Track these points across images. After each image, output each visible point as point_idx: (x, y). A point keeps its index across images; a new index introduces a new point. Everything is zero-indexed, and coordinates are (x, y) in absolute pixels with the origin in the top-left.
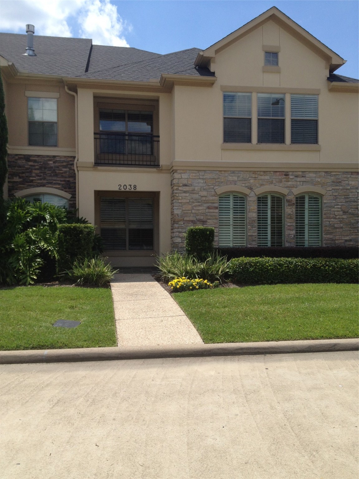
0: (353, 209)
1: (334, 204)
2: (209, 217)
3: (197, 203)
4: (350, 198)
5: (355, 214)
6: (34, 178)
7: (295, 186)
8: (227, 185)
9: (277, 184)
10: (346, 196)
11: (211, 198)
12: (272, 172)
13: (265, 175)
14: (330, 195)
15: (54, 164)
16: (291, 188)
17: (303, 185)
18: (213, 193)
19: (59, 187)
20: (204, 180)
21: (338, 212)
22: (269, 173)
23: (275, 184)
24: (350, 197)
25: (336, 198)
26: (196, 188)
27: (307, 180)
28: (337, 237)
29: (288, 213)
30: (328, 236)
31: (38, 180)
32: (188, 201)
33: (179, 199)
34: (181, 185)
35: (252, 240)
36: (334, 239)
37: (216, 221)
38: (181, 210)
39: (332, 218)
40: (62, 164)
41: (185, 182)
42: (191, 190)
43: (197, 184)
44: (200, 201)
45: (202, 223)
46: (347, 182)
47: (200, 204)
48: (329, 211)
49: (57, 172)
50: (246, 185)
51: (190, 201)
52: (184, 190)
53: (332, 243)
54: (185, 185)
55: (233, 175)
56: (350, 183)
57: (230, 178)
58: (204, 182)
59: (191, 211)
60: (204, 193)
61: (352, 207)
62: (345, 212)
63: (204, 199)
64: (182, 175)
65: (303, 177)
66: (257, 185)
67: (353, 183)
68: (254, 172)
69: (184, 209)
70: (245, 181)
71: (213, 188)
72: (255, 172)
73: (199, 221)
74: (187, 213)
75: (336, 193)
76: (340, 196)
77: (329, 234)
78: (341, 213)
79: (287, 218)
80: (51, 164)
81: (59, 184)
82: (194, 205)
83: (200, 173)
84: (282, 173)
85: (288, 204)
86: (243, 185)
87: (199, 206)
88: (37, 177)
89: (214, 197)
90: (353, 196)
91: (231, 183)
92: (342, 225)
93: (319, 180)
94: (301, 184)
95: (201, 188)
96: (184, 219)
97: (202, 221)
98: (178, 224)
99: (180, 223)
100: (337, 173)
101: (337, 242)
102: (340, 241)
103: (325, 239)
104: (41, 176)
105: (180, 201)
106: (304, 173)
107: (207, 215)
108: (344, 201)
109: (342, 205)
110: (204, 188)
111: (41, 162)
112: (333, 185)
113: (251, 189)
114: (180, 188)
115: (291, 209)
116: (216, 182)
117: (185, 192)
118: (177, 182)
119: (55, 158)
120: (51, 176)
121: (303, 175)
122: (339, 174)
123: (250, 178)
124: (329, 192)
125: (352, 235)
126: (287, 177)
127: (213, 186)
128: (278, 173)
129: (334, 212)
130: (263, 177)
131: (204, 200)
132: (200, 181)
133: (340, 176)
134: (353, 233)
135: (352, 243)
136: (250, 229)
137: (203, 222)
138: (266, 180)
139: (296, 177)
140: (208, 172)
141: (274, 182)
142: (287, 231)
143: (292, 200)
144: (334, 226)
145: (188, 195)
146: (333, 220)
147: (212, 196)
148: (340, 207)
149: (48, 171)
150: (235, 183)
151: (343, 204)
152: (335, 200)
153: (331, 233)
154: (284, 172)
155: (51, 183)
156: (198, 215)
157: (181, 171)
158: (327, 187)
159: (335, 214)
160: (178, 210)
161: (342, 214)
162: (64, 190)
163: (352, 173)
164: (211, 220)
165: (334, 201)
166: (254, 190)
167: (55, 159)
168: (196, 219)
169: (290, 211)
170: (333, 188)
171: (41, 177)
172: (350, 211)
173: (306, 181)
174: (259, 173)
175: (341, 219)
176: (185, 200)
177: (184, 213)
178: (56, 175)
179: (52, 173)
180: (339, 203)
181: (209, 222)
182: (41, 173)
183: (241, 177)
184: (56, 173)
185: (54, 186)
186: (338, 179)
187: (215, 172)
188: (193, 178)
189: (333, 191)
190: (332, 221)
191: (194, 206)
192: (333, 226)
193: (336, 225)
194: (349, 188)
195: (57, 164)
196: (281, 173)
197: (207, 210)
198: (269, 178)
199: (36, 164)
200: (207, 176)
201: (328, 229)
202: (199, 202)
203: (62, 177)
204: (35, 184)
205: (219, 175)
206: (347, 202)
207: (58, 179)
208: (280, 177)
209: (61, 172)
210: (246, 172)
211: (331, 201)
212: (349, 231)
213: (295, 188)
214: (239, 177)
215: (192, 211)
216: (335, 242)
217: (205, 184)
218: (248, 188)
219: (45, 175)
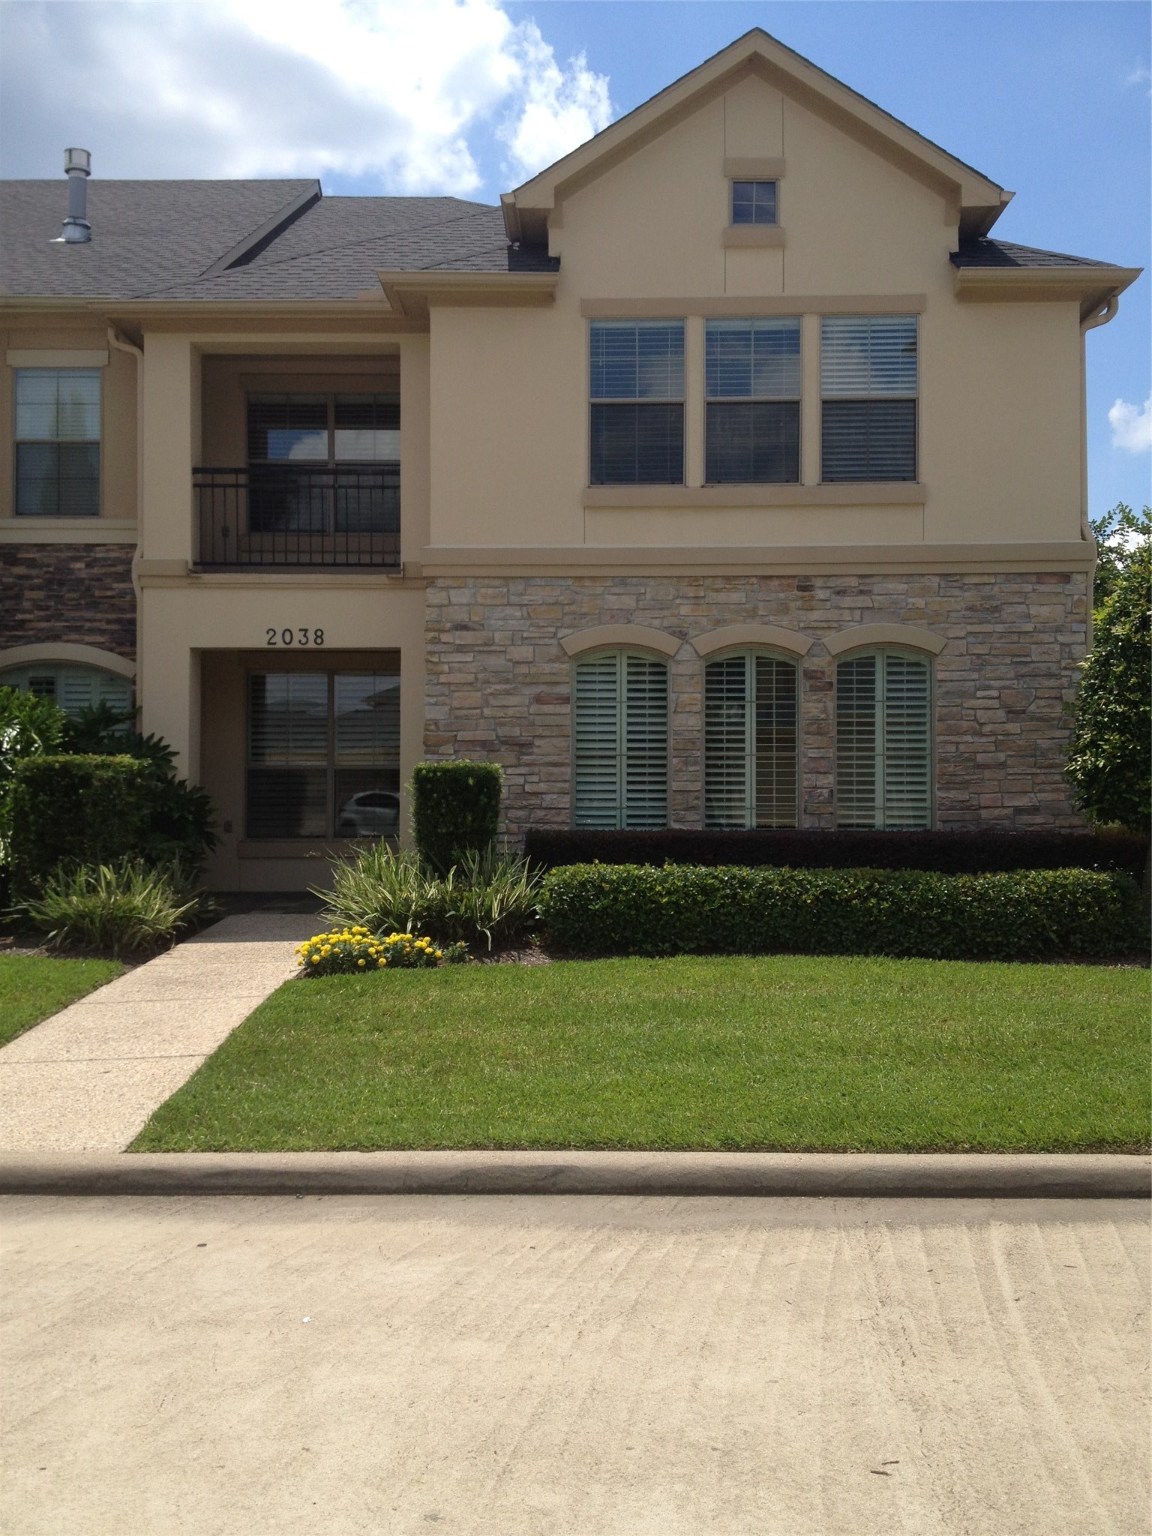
0: (1042, 703)
1: (973, 683)
2: (540, 731)
3: (500, 682)
4: (1032, 662)
5: (1054, 719)
6: (28, 616)
7: (835, 625)
8: (600, 624)
9: (771, 618)
10: (1019, 656)
11: (547, 668)
12: (755, 580)
13: (729, 590)
14: (962, 655)
15: (88, 571)
16: (819, 632)
17: (861, 621)
18: (554, 651)
19: (102, 639)
20: (525, 608)
21: (990, 712)
22: (743, 582)
23: (766, 619)
24: (1034, 659)
25: (981, 663)
26: (498, 636)
27: (876, 605)
28: (985, 799)
29: (811, 715)
30: (952, 794)
31: (38, 621)
32: (471, 678)
33: (442, 673)
34: (448, 625)
35: (684, 806)
36: (975, 803)
37: (564, 744)
38: (446, 708)
39: (965, 733)
40: (113, 569)
41: (462, 616)
42: (480, 642)
43: (501, 623)
44: (510, 676)
45: (517, 748)
46: (1021, 608)
47: (508, 686)
48: (954, 709)
49: (97, 593)
50: (666, 623)
51: (476, 679)
52: (458, 642)
53: (968, 817)
54: (462, 627)
55: (617, 590)
56: (1033, 611)
57: (612, 601)
58: (525, 614)
59: (478, 711)
60: (524, 652)
61: (1040, 693)
62: (1013, 713)
63: (524, 669)
64: (452, 592)
65: (862, 592)
66: (704, 621)
67: (1045, 611)
68: (694, 581)
69: (455, 704)
70: (661, 609)
71: (555, 634)
72: (696, 578)
73: (504, 743)
74: (467, 717)
75: (980, 646)
76: (995, 656)
77: (957, 786)
78: (1001, 714)
79: (808, 733)
80: (80, 569)
81: (102, 632)
82: (489, 691)
83: (511, 584)
84: (790, 581)
85: (811, 686)
86: (656, 622)
87: (508, 693)
88: (36, 612)
89: (556, 665)
90: (1046, 658)
91: (613, 617)
92: (1002, 757)
93: (920, 602)
94: (857, 617)
95: (513, 635)
96: (456, 736)
97: (516, 745)
98: (438, 753)
99: (442, 749)
100: (985, 579)
101: (984, 813)
102: (997, 812)
103: (943, 804)
104: (47, 608)
105: (443, 679)
106: (868, 580)
107: (533, 724)
108: (1012, 674)
109: (1004, 688)
110: (525, 635)
111: (48, 566)
112: (970, 621)
113: (682, 635)
114: (445, 638)
115: (820, 701)
116: (565, 614)
117: (461, 649)
118: (434, 616)
119: (91, 551)
120: (78, 607)
121: (861, 588)
122: (993, 581)
123: (678, 601)
124: (957, 642)
125: (1040, 791)
126: (805, 594)
127: (553, 630)
128: (776, 582)
129: (972, 712)
130: (722, 597)
131: (526, 675)
132: (509, 611)
133: (996, 588)
134: (1043, 783)
135: (1039, 819)
136: (680, 770)
137: (522, 745)
138: (732, 607)
139: (838, 593)
140: (539, 582)
141: (760, 613)
142: (805, 776)
143: (823, 673)
144: (974, 760)
145: (469, 658)
146: (969, 738)
147: (551, 661)
148: (995, 693)
149: (69, 591)
150: (627, 616)
151: (1008, 683)
152: (979, 671)
153: (965, 785)
154: (794, 577)
155: (78, 629)
156: (502, 724)
157: (449, 582)
158: (947, 626)
159: (976, 720)
160: (437, 708)
161: (1004, 720)
162: (118, 650)
163: (1041, 577)
164: (548, 740)
165: (975, 676)
166: (692, 641)
167: (92, 554)
168: (497, 736)
169: (817, 708)
170: (970, 628)
171: (48, 613)
172: (1032, 708)
173: (872, 608)
174: (708, 582)
175: (1000, 737)
176: (460, 675)
177: (457, 717)
178: (94, 605)
179: (81, 598)
180: (992, 682)
181: (539, 747)
182: (49, 597)
183: (648, 596)
184: (93, 596)
185: (87, 639)
186: (991, 597)
187: (562, 582)
188: (489, 602)
189: (971, 639)
190: (966, 742)
191: (491, 694)
192: (968, 760)
193: (980, 758)
194: (1029, 627)
195: (96, 570)
196: (784, 582)
197: (534, 709)
198: (744, 600)
199: (34, 572)
200: (536, 595)
201: (951, 769)
202: (507, 681)
203: (113, 608)
204: (31, 633)
205: (576, 593)
206: (1023, 676)
207: (99, 616)
208: (782, 595)
209: (109, 593)
210: (665, 581)
211: (961, 676)
212: (1030, 777)
213: (834, 630)
214: (643, 597)
215: (482, 712)
216: (979, 816)
217: (528, 623)
218: (673, 634)
219: (60, 607)
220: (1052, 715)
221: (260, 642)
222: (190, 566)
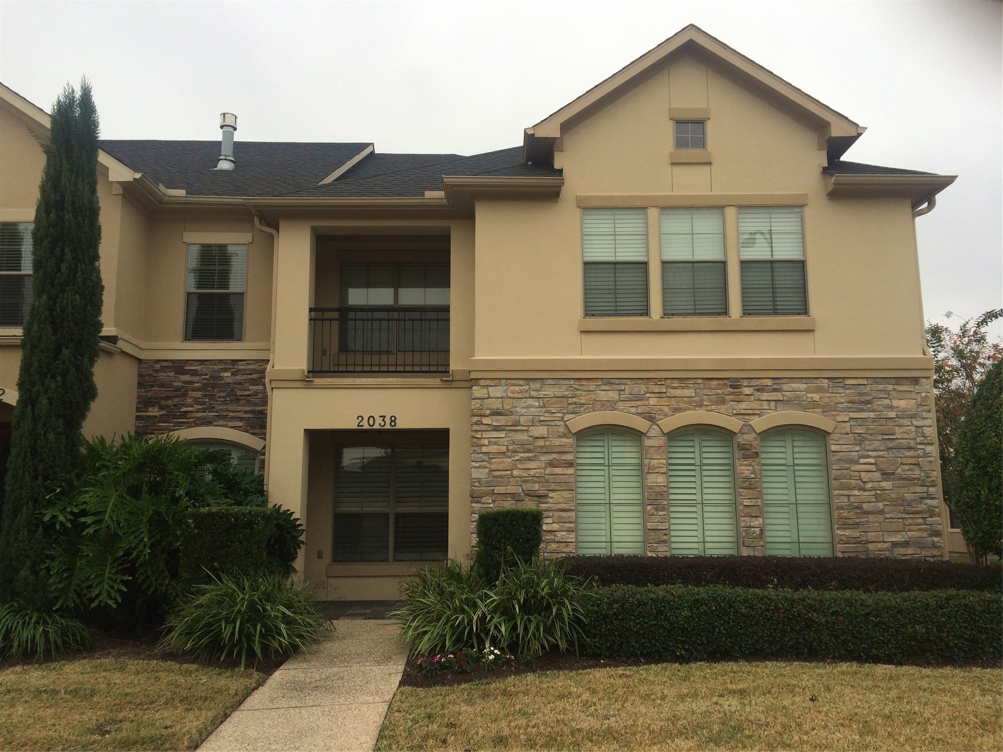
0: (906, 467)
1: (856, 453)
2: (553, 486)
3: (524, 452)
4: (897, 439)
5: (915, 479)
6: (190, 409)
7: (758, 412)
8: (594, 410)
9: (713, 407)
10: (887, 434)
11: (558, 441)
12: (700, 381)
13: (683, 388)
14: (847, 434)
15: (233, 378)
16: (747, 417)
17: (776, 410)
18: (562, 430)
19: (241, 424)
20: (541, 400)
21: (870, 474)
22: (692, 382)
23: (709, 408)
24: (898, 437)
25: (860, 440)
26: (523, 420)
27: (785, 398)
28: (871, 536)
29: (744, 475)
30: (847, 532)
31: (197, 412)
32: (504, 449)
33: (484, 445)
34: (488, 412)
35: (657, 540)
36: (865, 539)
37: (570, 496)
38: (487, 470)
39: (854, 488)
40: (250, 377)
41: (496, 405)
42: (509, 424)
43: (525, 410)
44: (532, 447)
45: (536, 499)
46: (887, 401)
47: (530, 455)
48: (845, 471)
49: (238, 393)
50: (640, 410)
51: (508, 449)
52: (494, 424)
53: (859, 549)
54: (496, 413)
55: (606, 388)
56: (895, 403)
57: (602, 395)
58: (541, 404)
59: (509, 472)
60: (541, 430)
61: (904, 461)
62: (887, 475)
63: (541, 443)
64: (490, 389)
65: (775, 390)
66: (666, 409)
67: (902, 404)
68: (657, 381)
69: (493, 467)
70: (636, 401)
71: (563, 418)
72: (660, 379)
73: (528, 495)
74: (501, 477)
75: (860, 427)
76: (871, 434)
77: (851, 526)
78: (877, 475)
79: (742, 488)
80: (227, 377)
81: (241, 419)
82: (517, 458)
83: (531, 384)
84: (725, 381)
85: (743, 455)
86: (633, 410)
87: (530, 459)
88: (195, 406)
89: (563, 440)
90: (905, 436)
91: (603, 405)
92: (880, 505)
93: (816, 397)
94: (773, 407)
95: (533, 419)
96: (493, 490)
97: (536, 496)
98: (480, 503)
99: (483, 500)
100: (860, 381)
101: (871, 547)
102: (880, 545)
103: (841, 540)
104: (204, 403)
105: (484, 449)
106: (778, 381)
107: (547, 482)
108: (883, 448)
109: (879, 457)
110: (542, 419)
111: (206, 375)
112: (853, 410)
113: (651, 419)
114: (485, 420)
115: (750, 465)
116: (569, 404)
117: (497, 429)
118: (478, 405)
119: (236, 365)
120: (223, 403)
121: (775, 387)
122: (866, 383)
123: (648, 395)
124: (843, 424)
125: (910, 530)
126: (736, 390)
127: (561, 415)
128: (715, 382)
129: (857, 474)
130: (678, 392)
131: (542, 447)
132: (530, 402)
133: (868, 387)
134: (911, 525)
135: (910, 551)
136: (653, 514)
137: (540, 497)
138: (685, 399)
139: (758, 390)
140: (551, 382)
141: (705, 403)
142: (742, 518)
143: (751, 445)
144: (860, 508)
145: (502, 434)
146: (856, 492)
147: (560, 437)
148: (872, 461)
149: (219, 392)
150: (611, 405)
151: (881, 453)
152: (860, 445)
153: (856, 526)
154: (728, 378)
155: (224, 418)
156: (526, 482)
157: (488, 382)
158: (836, 413)
159: (861, 479)
160: (480, 470)
161: (880, 479)
162: (251, 431)
163: (898, 380)
164: (559, 492)
165: (858, 448)
166: (658, 423)
167: (236, 367)
168: (522, 490)
169: (748, 470)
170: (852, 415)
171: (204, 406)
172: (899, 470)
173: (784, 400)
174: (668, 381)
175: (878, 492)
176: (496, 447)
177: (494, 477)
178: (236, 400)
179: (227, 396)
180: (870, 453)
181: (552, 498)
182: (205, 396)
183: (627, 392)
184: (236, 395)
185: (230, 424)
186: (866, 394)
187: (567, 382)
188: (516, 395)
189: (852, 423)
190: (855, 495)
191: (518, 460)
192: (857, 508)
193: (865, 506)
194: (892, 414)
195: (238, 378)
196: (721, 382)
197: (548, 471)
198: (693, 395)
199: (196, 379)
200: (549, 391)
201: (845, 514)
202: (529, 451)
203: (249, 403)
204: (192, 420)
205: (577, 390)
206: (891, 448)
207: (239, 408)
208: (720, 391)
209: (247, 393)
210: (638, 381)
211: (847, 448)
212: (901, 520)
213: (757, 416)
214: (623, 393)
215: (512, 473)
216: (868, 548)
217: (544, 410)
218: (645, 418)
219: (212, 402)
220: (914, 476)
221: (353, 425)
222: (306, 374)
